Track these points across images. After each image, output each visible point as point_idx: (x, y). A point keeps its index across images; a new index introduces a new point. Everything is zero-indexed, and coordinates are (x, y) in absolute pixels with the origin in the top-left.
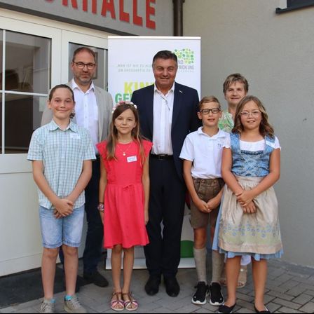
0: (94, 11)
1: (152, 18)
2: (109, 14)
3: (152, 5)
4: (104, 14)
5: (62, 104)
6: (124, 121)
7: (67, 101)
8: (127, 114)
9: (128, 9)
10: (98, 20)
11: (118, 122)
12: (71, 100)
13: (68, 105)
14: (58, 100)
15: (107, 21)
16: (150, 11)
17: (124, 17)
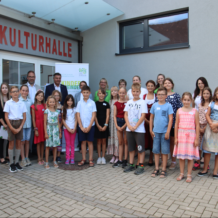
0: (50, 52)
1: (70, 53)
2: (55, 53)
3: (70, 48)
4: (53, 53)
5: (25, 92)
6: (40, 97)
7: (26, 91)
8: (41, 94)
9: (62, 50)
10: (51, 56)
11: (38, 97)
12: (28, 91)
13: (27, 93)
14: (24, 91)
15: (55, 56)
16: (70, 50)
17: (60, 54)
